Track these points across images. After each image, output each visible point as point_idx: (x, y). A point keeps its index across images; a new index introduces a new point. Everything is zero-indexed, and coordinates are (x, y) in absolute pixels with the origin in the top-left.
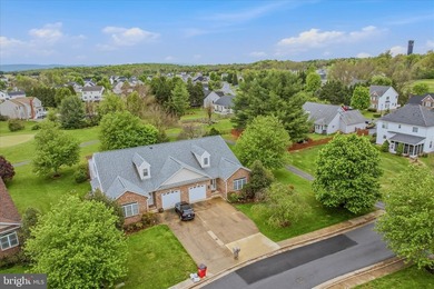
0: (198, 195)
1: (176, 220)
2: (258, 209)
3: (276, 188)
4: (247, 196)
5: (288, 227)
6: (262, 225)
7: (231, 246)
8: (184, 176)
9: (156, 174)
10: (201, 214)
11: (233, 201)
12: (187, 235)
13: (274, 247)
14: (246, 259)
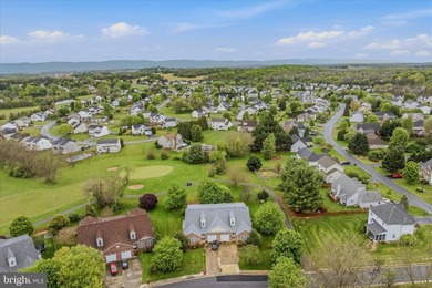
0: (224, 238)
1: (209, 249)
8: (218, 229)
10: (222, 249)
12: (210, 256)
13: (238, 272)
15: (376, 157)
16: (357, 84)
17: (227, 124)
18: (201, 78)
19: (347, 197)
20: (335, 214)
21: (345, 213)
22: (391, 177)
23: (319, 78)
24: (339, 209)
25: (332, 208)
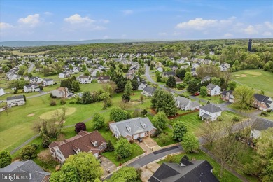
0: (143, 135)
1: (138, 142)
2: (158, 139)
3: (162, 134)
4: (155, 136)
5: (164, 143)
6: (158, 143)
7: (151, 148)
8: (139, 131)
9: (132, 130)
10: (144, 140)
11: (152, 137)
12: (141, 145)
13: (161, 148)
14: (154, 150)
15: (181, 88)
16: (145, 53)
17: (90, 79)
18: (43, 53)
19: (185, 106)
20: (183, 115)
21: (187, 113)
22: (194, 95)
23: (123, 50)
24: (183, 113)
25: (180, 112)
